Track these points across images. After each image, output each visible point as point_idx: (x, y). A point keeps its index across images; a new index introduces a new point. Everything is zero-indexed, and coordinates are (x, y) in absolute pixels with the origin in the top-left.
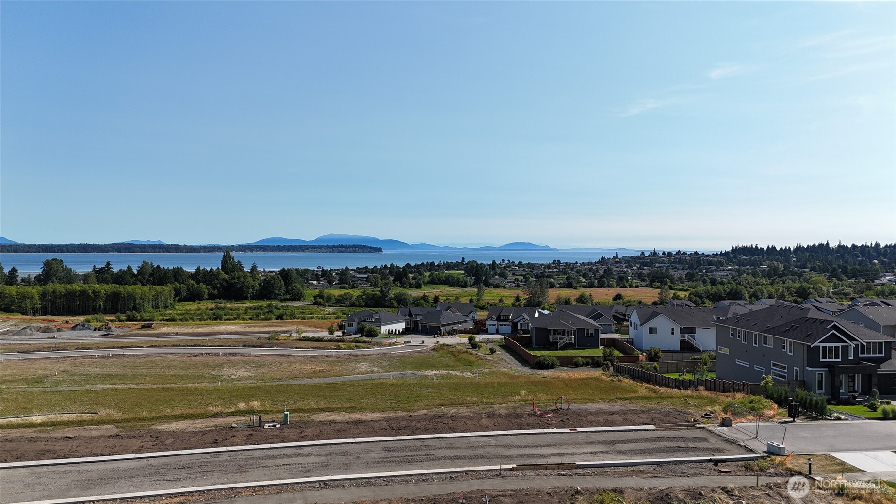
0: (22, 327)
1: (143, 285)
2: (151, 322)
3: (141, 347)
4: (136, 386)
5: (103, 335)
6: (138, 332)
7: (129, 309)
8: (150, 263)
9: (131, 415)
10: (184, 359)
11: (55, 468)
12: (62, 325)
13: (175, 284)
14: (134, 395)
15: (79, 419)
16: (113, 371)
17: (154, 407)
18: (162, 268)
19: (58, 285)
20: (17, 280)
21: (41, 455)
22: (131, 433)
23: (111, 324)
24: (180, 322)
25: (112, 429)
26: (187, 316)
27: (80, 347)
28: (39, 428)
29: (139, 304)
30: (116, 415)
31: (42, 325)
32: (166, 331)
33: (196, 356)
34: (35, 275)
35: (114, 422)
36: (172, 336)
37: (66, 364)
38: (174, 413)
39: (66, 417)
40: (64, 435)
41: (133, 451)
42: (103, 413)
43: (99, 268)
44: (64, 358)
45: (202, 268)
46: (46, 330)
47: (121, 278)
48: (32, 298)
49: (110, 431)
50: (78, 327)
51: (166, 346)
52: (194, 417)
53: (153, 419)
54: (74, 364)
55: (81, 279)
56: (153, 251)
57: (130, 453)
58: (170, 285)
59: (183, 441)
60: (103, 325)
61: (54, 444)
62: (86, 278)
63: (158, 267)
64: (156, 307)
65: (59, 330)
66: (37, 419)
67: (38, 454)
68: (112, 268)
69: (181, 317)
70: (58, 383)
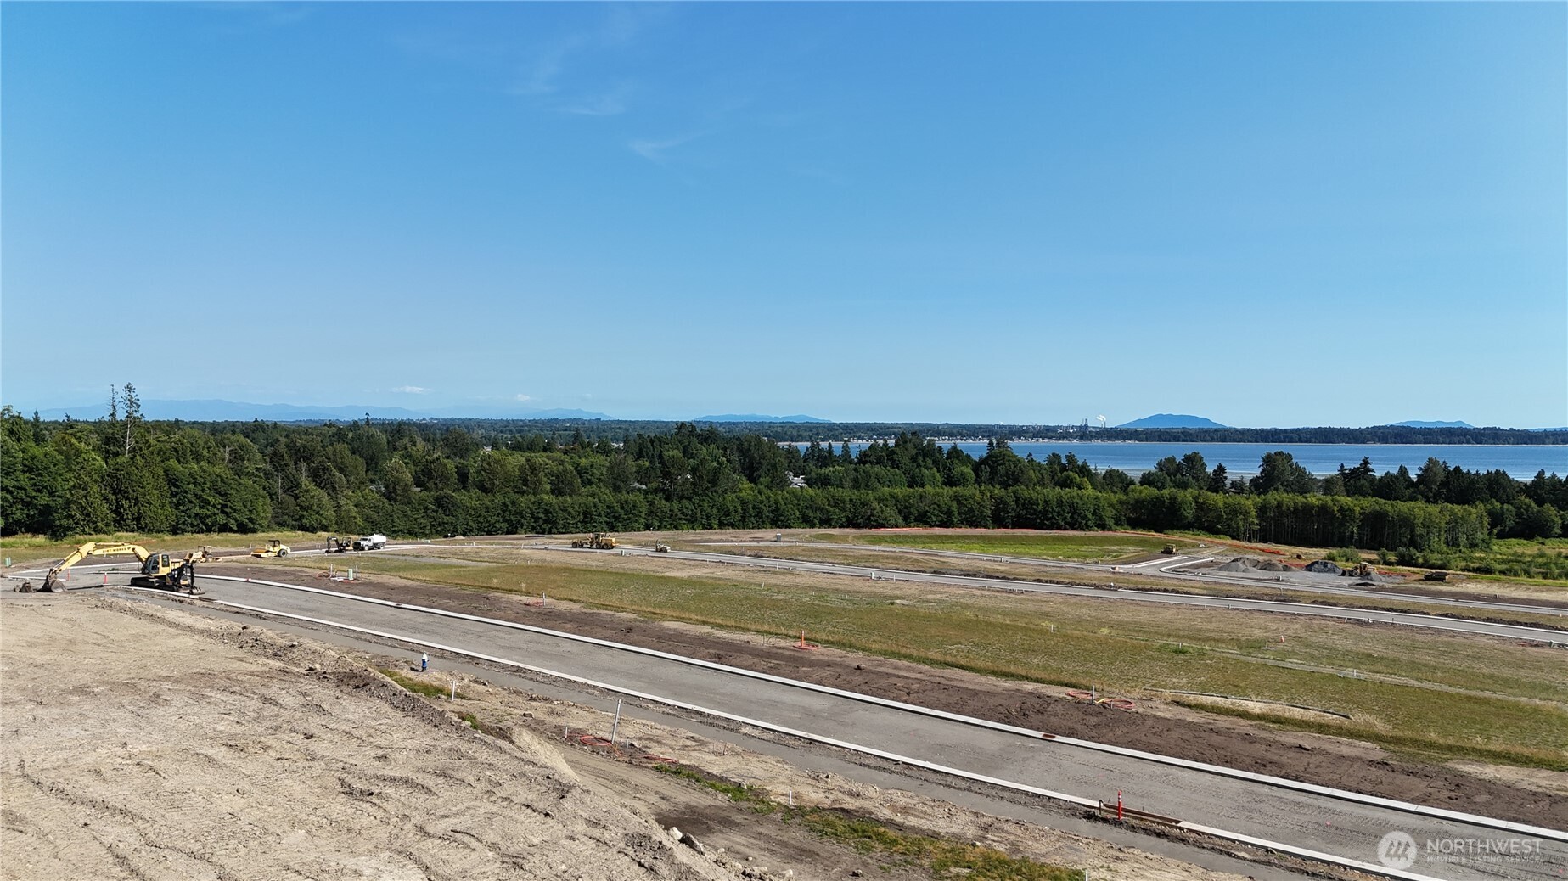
0: (1232, 558)
1: (1428, 501)
2: (1444, 571)
3: (1424, 614)
4: (1416, 683)
5: (1357, 585)
6: (1420, 586)
7: (1403, 545)
8: (1441, 463)
9: (1409, 734)
10: (1511, 648)
11: (1282, 793)
12: (1291, 561)
13: (1492, 504)
14: (1414, 698)
15: (1319, 720)
16: (1376, 649)
17: (1450, 728)
18: (1465, 471)
19: (1285, 495)
20: (1225, 485)
21: (1261, 765)
22: (1410, 765)
23: (1370, 567)
24: (1503, 577)
25: (1376, 752)
26: (1516, 566)
27: (1320, 600)
28: (1257, 722)
29: (1421, 536)
30: (1381, 727)
31: (1261, 558)
32: (1473, 591)
33: (1537, 646)
34: (1251, 477)
35: (1377, 738)
36: (1485, 600)
37: (1296, 626)
38: (1491, 747)
39: (1298, 713)
40: (1295, 741)
41: (1413, 799)
42: (1359, 719)
43: (1350, 469)
44: (1294, 614)
45: (1548, 475)
46: (1267, 566)
47: (1390, 487)
48: (1246, 514)
49: (1371, 752)
50: (1316, 566)
51: (1473, 618)
52: (1533, 764)
53: (1450, 748)
54: (1310, 627)
55: (1321, 486)
56: (1448, 440)
57: (1408, 801)
58: (1481, 505)
59: (1509, 804)
60: (1356, 568)
61: (1282, 752)
62: (1328, 485)
63: (1457, 469)
64: (1453, 543)
65: (1286, 568)
66: (1255, 706)
67: (1256, 763)
68: (1372, 470)
69: (1504, 567)
70: (1285, 654)
